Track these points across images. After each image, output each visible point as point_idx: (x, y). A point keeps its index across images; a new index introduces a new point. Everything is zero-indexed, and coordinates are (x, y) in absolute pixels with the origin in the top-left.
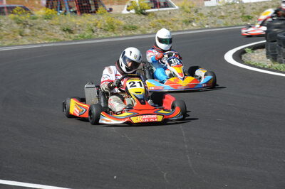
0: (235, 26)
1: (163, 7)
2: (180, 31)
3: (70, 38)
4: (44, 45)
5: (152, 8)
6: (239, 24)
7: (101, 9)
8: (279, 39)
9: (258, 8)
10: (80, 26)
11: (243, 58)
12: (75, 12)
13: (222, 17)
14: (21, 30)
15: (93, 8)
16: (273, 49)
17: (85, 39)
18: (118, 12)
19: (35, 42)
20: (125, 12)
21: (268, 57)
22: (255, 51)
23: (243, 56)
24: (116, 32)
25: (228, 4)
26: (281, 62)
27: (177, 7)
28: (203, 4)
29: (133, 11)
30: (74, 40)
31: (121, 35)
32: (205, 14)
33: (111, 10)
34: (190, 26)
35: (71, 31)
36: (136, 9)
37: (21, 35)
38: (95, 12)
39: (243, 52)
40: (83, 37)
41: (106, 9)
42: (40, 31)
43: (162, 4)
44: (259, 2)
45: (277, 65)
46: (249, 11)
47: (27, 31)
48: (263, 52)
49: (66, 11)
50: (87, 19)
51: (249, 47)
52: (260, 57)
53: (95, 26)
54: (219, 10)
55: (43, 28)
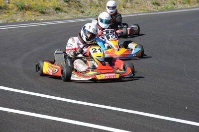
3: (158, 9)
4: (139, 15)
14: (124, 4)
17: (168, 10)
19: (133, 12)
24: (191, 4)
30: (161, 11)
31: (195, 6)
37: (124, 7)
40: (167, 8)
42: (137, 5)
47: (128, 4)
55: (139, 2)
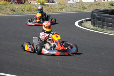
0: (80, 11)
1: (51, 3)
2: (58, 12)
3: (14, 13)
4: (3, 16)
5: (47, 3)
6: (81, 10)
7: (26, 2)
8: (96, 17)
9: (89, 5)
10: (18, 9)
11: (82, 24)
12: (16, 3)
13: (75, 8)
15: (23, 2)
16: (94, 21)
18: (33, 3)
20: (36, 4)
21: (92, 25)
22: (87, 22)
23: (82, 23)
24: (32, 12)
25: (77, 2)
26: (97, 27)
27: (57, 3)
28: (68, 2)
29: (39, 4)
30: (15, 14)
31: (34, 13)
32: (68, 6)
33: (30, 3)
34: (62, 10)
35: (14, 11)
36: (41, 3)
38: (24, 3)
39: (82, 22)
40: (19, 13)
41: (28, 2)
42: (1, 10)
43: (51, 1)
44: (89, 2)
45: (95, 28)
46: (85, 6)
48: (90, 22)
49: (12, 2)
50: (21, 6)
51: (85, 20)
52: (89, 24)
53: (24, 9)
54: (73, 5)
55: (3, 9)
